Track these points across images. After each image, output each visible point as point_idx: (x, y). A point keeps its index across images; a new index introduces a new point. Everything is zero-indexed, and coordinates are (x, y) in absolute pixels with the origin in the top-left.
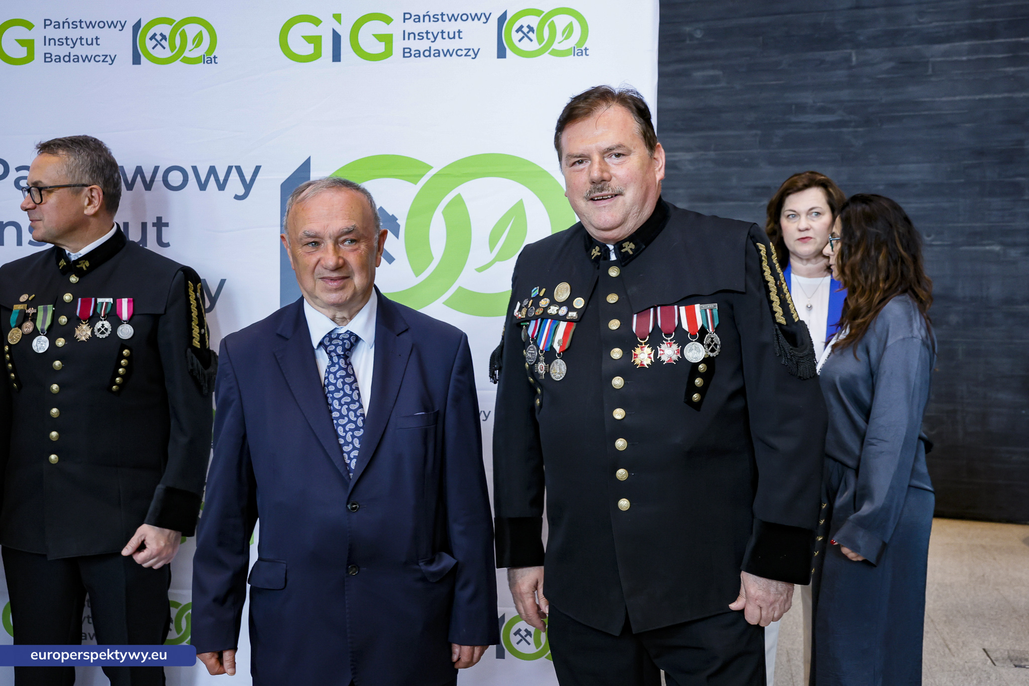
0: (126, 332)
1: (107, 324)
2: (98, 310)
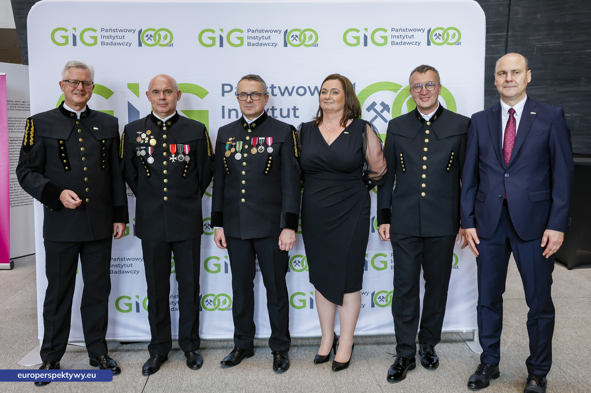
0: (270, 150)
1: (263, 147)
2: (259, 142)
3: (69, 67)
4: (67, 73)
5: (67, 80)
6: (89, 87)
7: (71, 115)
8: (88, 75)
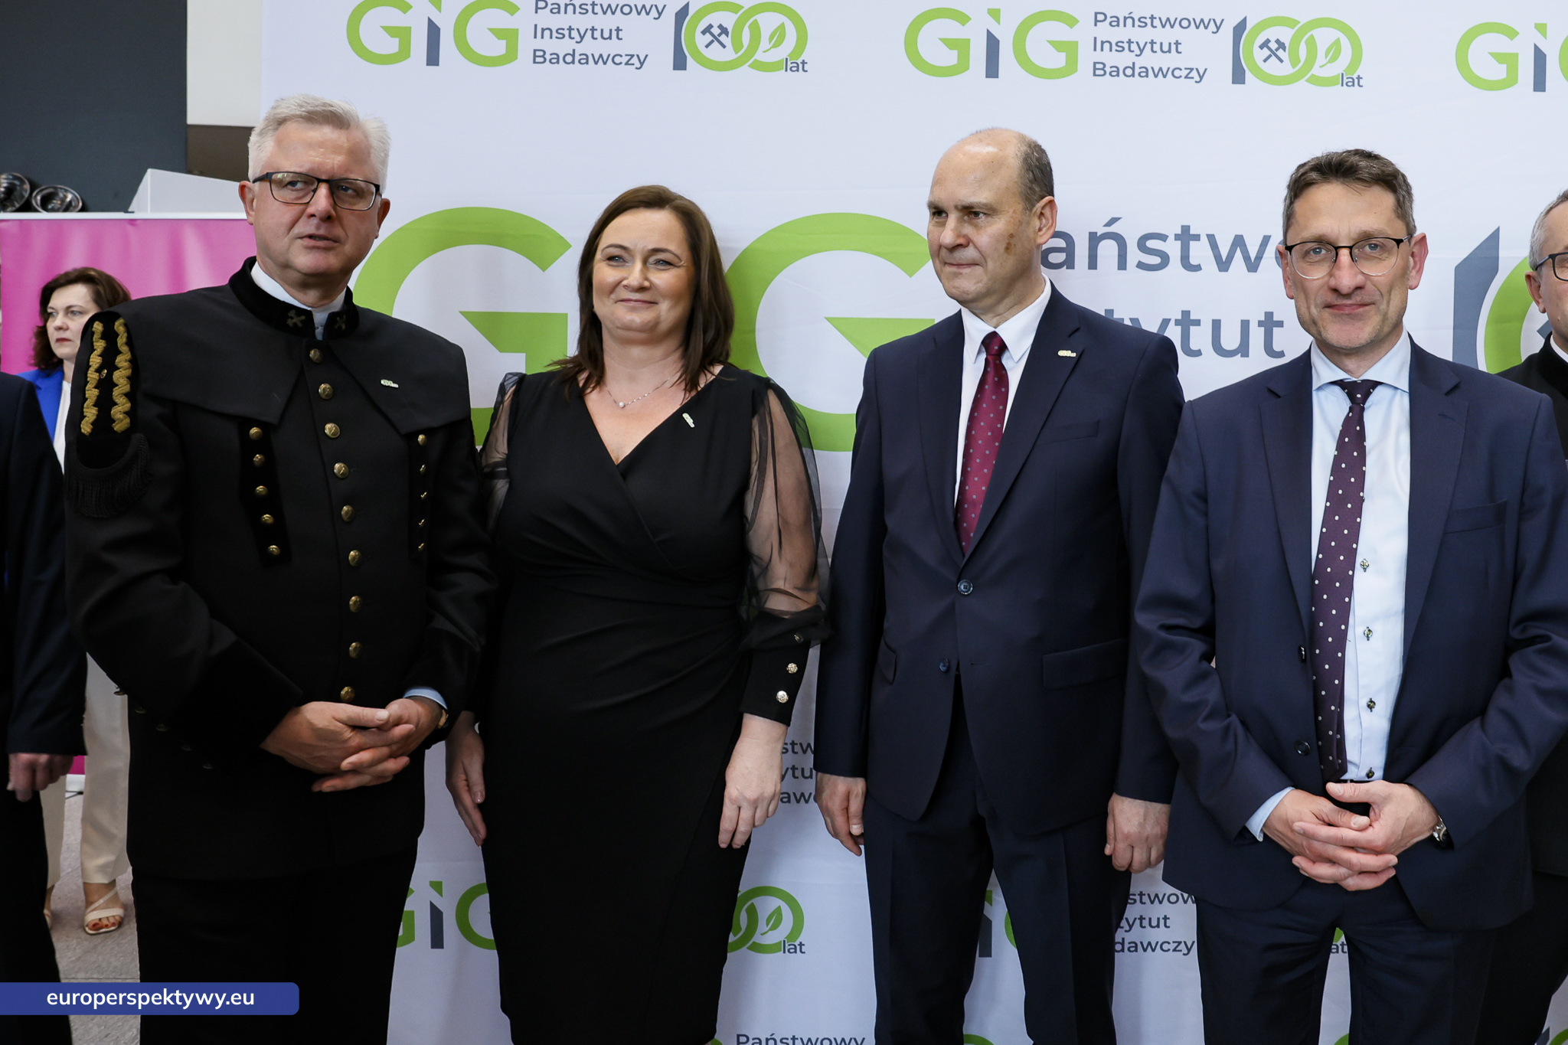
5: (265, 172)
7: (290, 322)
8: (359, 153)
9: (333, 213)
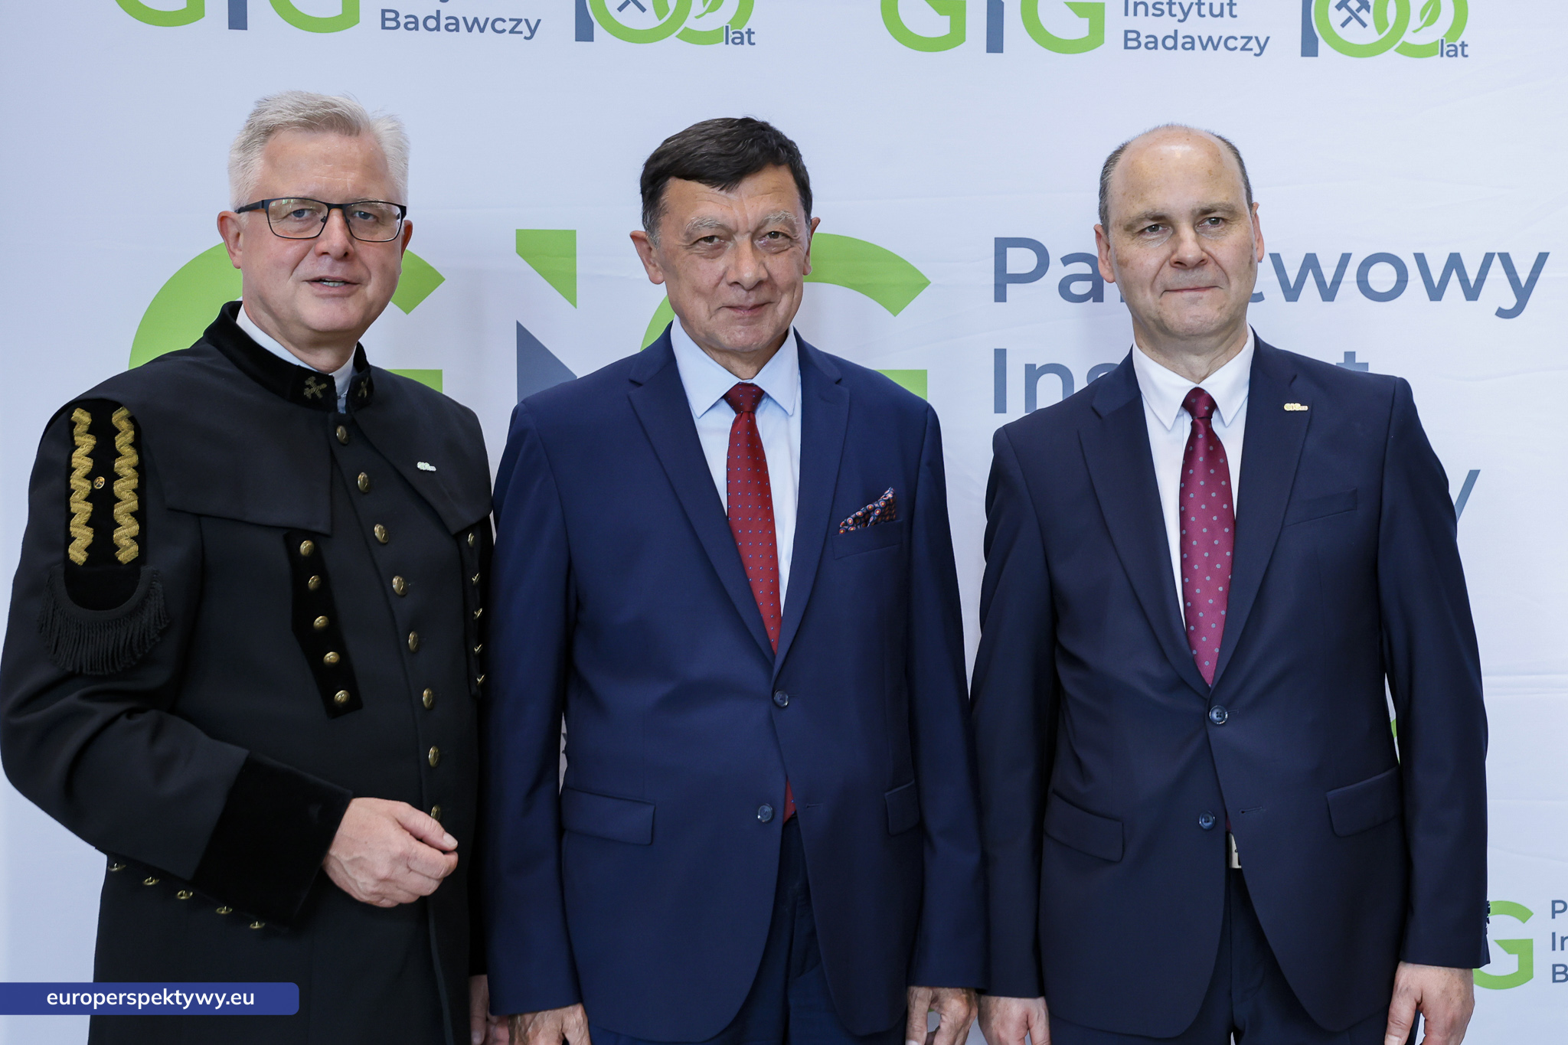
3: (269, 131)
4: (258, 162)
5: (258, 200)
6: (382, 234)
7: (308, 393)
8: (375, 166)
9: (350, 247)
